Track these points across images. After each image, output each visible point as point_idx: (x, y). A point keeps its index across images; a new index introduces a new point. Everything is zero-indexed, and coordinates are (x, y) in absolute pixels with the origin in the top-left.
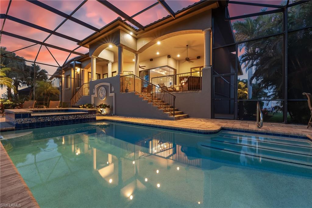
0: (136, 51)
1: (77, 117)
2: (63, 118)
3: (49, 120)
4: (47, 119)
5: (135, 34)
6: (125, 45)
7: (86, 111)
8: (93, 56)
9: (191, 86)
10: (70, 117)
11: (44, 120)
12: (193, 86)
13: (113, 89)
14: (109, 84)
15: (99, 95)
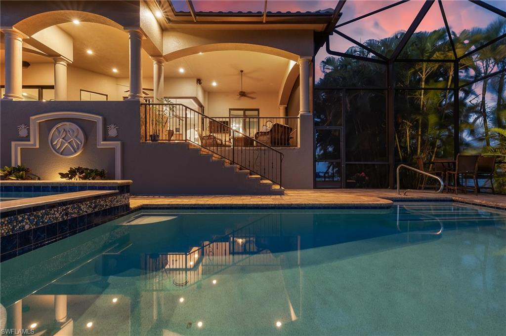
0: (161, 56)
1: (95, 207)
2: (67, 214)
3: (27, 227)
4: (22, 221)
5: (168, 19)
6: (147, 35)
7: (110, 188)
8: (14, 29)
9: (275, 138)
10: (82, 207)
11: (13, 230)
12: (278, 139)
13: (113, 132)
14: (100, 117)
15: (52, 143)
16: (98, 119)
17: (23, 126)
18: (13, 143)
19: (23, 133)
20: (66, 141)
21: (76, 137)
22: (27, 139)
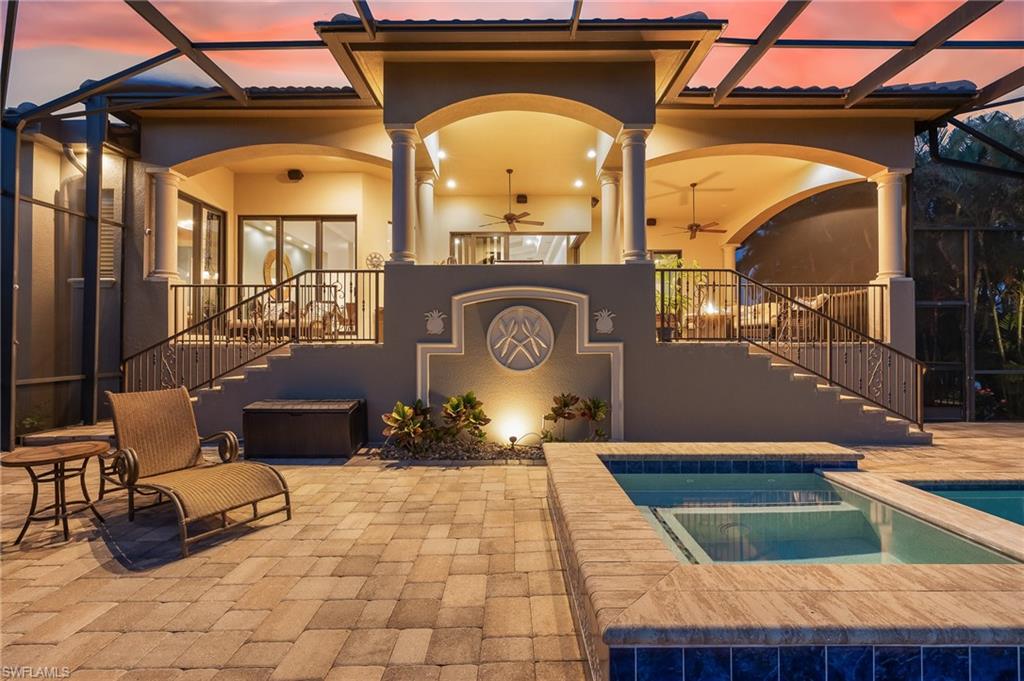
13: (605, 324)
14: (584, 297)
15: (492, 347)
16: (580, 301)
17: (436, 314)
18: (420, 347)
19: (435, 325)
20: (520, 342)
21: (538, 335)
22: (446, 338)
